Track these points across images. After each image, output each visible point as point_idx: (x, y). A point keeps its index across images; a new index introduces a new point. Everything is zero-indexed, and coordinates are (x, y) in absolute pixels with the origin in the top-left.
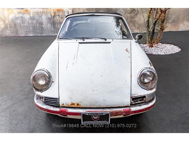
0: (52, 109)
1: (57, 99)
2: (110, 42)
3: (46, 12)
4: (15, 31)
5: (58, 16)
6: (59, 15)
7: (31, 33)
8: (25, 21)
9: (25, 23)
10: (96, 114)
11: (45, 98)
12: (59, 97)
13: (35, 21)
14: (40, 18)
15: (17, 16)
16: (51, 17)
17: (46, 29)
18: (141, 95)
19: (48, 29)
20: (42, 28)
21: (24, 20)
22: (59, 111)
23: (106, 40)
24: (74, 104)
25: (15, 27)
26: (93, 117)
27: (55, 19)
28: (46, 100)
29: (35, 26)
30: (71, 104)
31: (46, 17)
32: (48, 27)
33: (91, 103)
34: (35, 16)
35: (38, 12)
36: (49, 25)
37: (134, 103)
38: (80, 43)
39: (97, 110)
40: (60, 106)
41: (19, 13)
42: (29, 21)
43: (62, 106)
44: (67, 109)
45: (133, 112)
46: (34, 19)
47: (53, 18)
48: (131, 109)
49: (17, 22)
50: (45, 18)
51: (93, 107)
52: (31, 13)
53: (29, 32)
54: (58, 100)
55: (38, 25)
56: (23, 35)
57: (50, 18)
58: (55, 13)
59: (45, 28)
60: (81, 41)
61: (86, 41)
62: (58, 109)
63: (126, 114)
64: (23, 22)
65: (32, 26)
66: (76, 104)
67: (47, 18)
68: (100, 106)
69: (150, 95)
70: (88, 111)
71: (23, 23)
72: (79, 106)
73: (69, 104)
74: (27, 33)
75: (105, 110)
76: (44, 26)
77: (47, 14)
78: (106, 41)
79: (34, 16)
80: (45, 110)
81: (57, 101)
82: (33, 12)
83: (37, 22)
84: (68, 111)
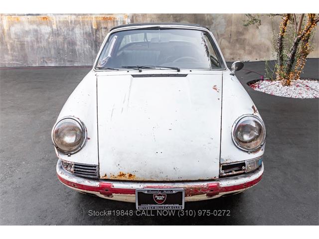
0: (87, 183)
1: (95, 167)
2: (187, 75)
3: (83, 22)
4: (22, 56)
5: (104, 30)
6: (106, 28)
7: (53, 60)
8: (41, 38)
9: (41, 42)
10: (160, 191)
11: (75, 165)
12: (99, 163)
13: (60, 39)
14: (71, 33)
15: (27, 29)
16: (91, 32)
17: (80, 54)
18: (237, 162)
19: (84, 54)
20: (74, 51)
21: (39, 36)
22: (99, 186)
23: (179, 71)
24: (123, 174)
25: (21, 50)
26: (156, 197)
27: (98, 36)
28: (76, 169)
29: (60, 47)
30: (119, 174)
31: (82, 32)
32: (85, 49)
33: (152, 173)
34: (61, 29)
35: (68, 21)
36: (88, 46)
37: (225, 174)
38: (133, 76)
39: (163, 185)
40: (101, 178)
41: (31, 23)
42: (49, 38)
43: (104, 178)
44: (112, 183)
45: (224, 189)
46: (58, 34)
47: (96, 33)
48: (220, 183)
49: (26, 39)
50: (80, 33)
51: (155, 180)
52: (55, 22)
53: (49, 59)
54: (97, 168)
55: (66, 46)
56: (37, 65)
57: (90, 34)
58: (98, 24)
59: (80, 51)
60: (136, 72)
61: (144, 72)
62: (96, 184)
63: (212, 192)
64: (37, 39)
65: (54, 48)
66: (127, 176)
67: (84, 33)
68: (167, 179)
69: (252, 162)
70: (148, 187)
71: (38, 42)
72: (132, 179)
73: (116, 175)
74: (44, 61)
75: (176, 185)
76: (77, 48)
77: (84, 25)
78: (179, 73)
79: (59, 28)
80: (75, 185)
81: (95, 170)
82: (58, 22)
83: (64, 40)
84: (113, 186)
